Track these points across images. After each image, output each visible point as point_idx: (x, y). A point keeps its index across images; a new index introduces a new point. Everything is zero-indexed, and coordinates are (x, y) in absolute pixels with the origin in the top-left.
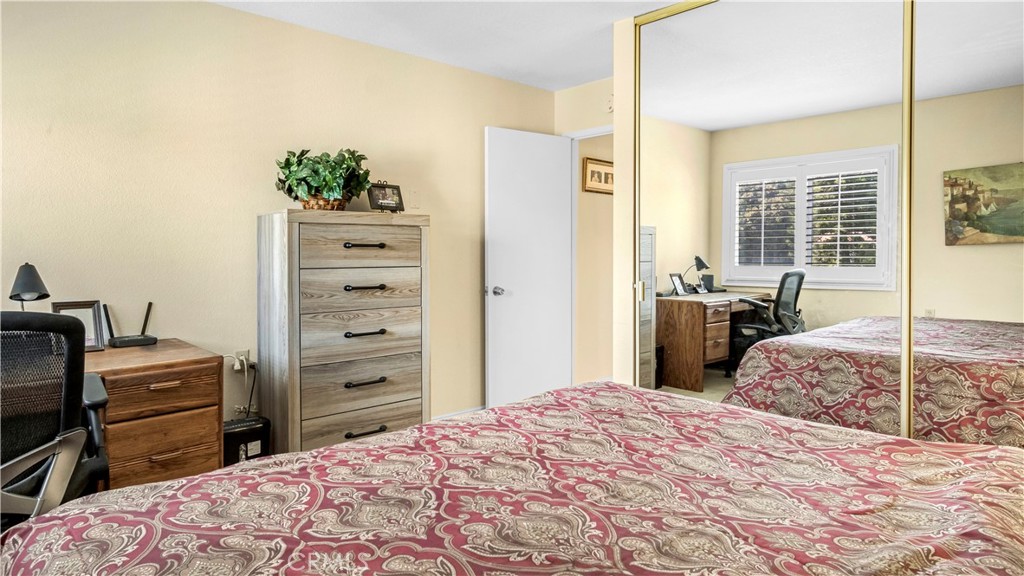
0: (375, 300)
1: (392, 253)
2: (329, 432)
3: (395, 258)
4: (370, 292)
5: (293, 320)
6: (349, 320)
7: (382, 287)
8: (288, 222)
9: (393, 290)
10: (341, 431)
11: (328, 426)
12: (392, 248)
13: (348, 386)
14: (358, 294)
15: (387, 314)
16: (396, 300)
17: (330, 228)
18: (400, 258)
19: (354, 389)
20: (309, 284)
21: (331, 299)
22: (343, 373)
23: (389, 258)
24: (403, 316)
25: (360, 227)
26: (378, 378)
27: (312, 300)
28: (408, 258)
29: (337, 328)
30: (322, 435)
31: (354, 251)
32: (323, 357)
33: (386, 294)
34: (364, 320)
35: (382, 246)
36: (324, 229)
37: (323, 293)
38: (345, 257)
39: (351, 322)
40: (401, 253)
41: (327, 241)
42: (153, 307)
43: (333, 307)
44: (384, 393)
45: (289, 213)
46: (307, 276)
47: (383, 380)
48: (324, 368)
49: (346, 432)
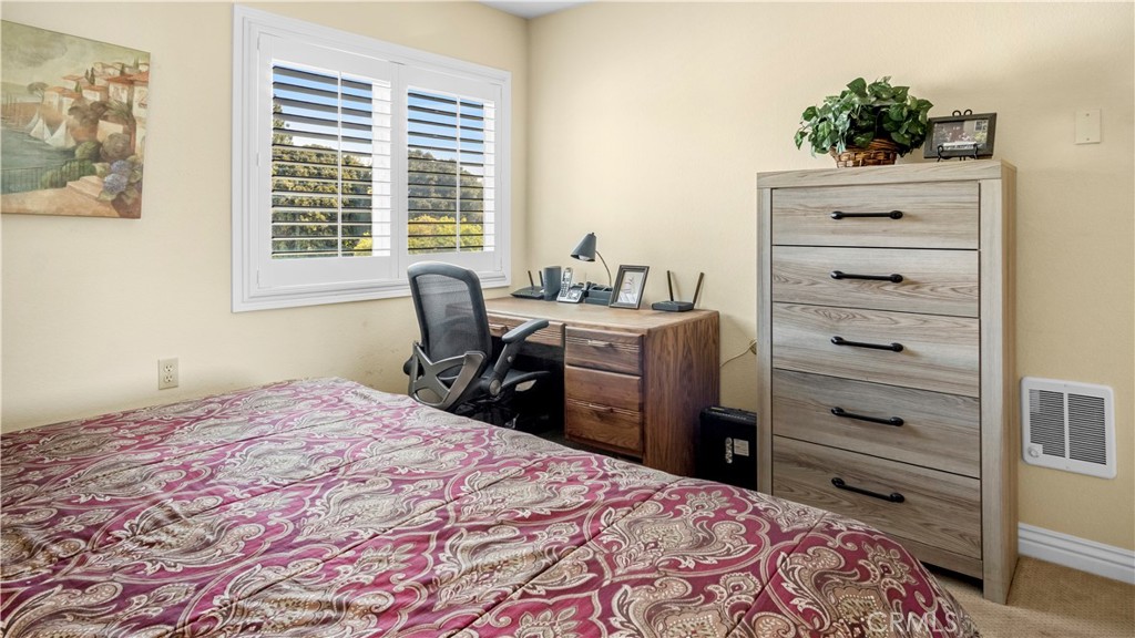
0: (882, 297)
1: (917, 226)
2: (809, 465)
3: (923, 234)
4: (875, 284)
5: (763, 307)
6: (840, 319)
7: (897, 279)
8: (758, 188)
9: (916, 284)
10: (826, 470)
11: (808, 456)
12: (913, 218)
13: (840, 412)
14: (855, 284)
15: (905, 321)
16: (924, 302)
17: (811, 193)
18: (932, 234)
19: (847, 420)
20: (784, 265)
21: (812, 288)
22: (831, 392)
23: (910, 234)
24: (939, 330)
25: (857, 189)
26: (889, 416)
27: (786, 286)
28: (948, 235)
29: (819, 328)
30: (800, 464)
31: (846, 222)
32: (800, 361)
33: (903, 290)
34: (865, 324)
35: (897, 215)
36: (804, 194)
37: (801, 278)
38: (834, 232)
39: (843, 324)
40: (933, 227)
41: (807, 210)
42: (705, 277)
43: (815, 299)
44: (899, 443)
45: (758, 178)
46: (779, 254)
47: (899, 422)
48: (803, 377)
49: (835, 476)
